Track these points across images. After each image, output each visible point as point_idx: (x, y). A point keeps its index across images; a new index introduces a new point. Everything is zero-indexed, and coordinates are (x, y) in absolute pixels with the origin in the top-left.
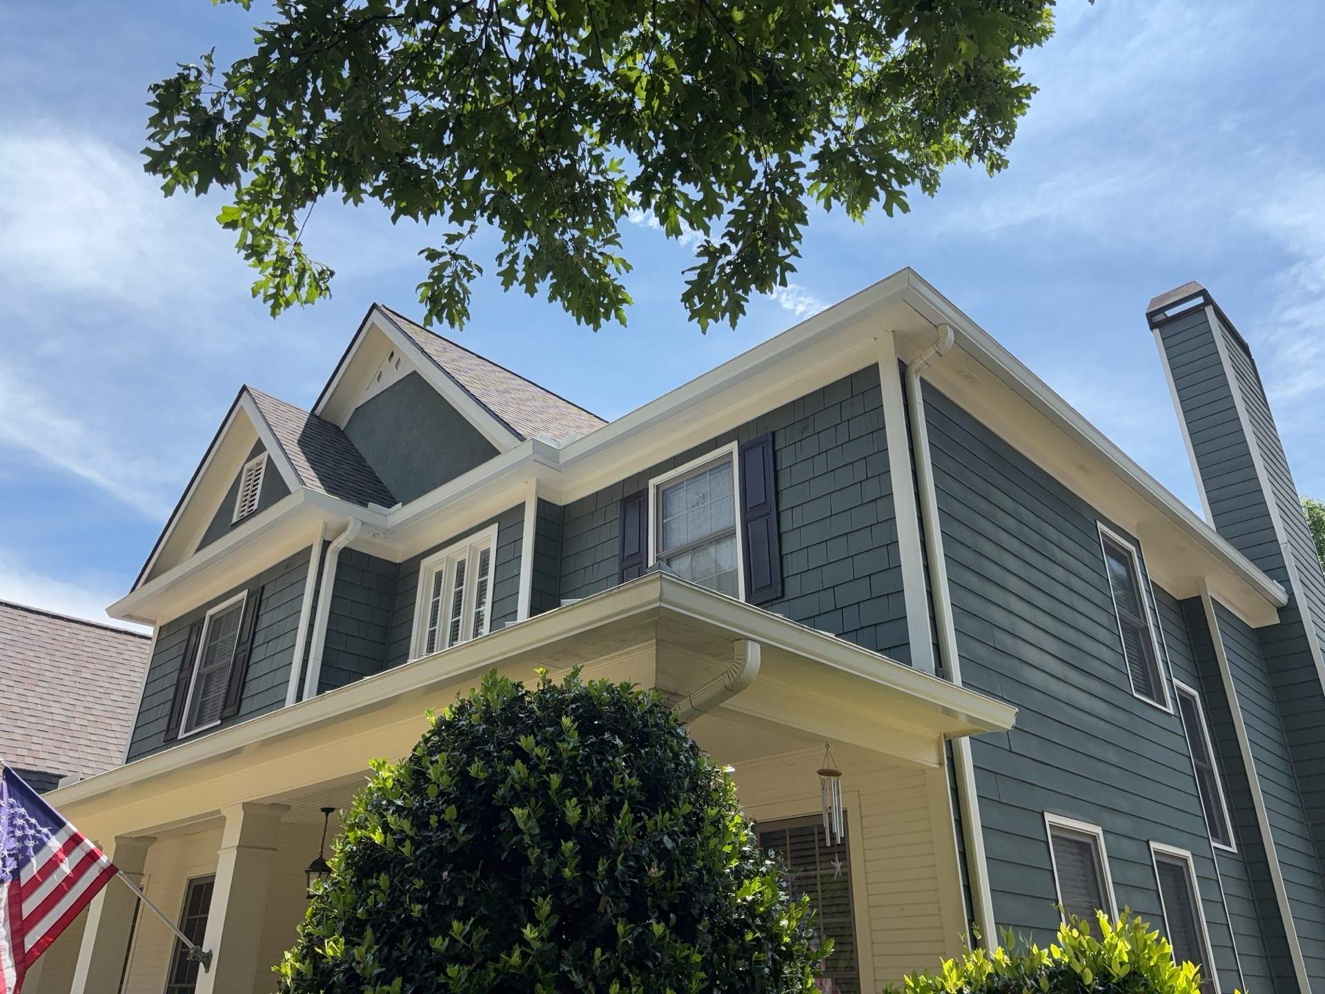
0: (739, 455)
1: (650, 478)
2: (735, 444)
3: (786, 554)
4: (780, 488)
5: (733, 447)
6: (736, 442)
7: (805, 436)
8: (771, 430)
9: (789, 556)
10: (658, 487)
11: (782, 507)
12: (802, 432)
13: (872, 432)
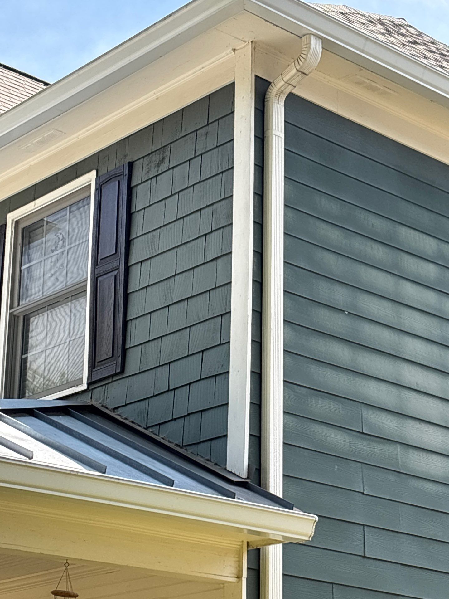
0: (96, 190)
1: (10, 211)
2: (92, 175)
3: (131, 320)
4: (133, 236)
5: (91, 177)
6: (94, 172)
7: (160, 172)
8: (129, 159)
9: (134, 322)
10: (17, 223)
11: (132, 261)
12: (158, 166)
13: (222, 173)
